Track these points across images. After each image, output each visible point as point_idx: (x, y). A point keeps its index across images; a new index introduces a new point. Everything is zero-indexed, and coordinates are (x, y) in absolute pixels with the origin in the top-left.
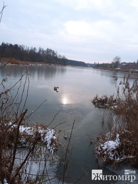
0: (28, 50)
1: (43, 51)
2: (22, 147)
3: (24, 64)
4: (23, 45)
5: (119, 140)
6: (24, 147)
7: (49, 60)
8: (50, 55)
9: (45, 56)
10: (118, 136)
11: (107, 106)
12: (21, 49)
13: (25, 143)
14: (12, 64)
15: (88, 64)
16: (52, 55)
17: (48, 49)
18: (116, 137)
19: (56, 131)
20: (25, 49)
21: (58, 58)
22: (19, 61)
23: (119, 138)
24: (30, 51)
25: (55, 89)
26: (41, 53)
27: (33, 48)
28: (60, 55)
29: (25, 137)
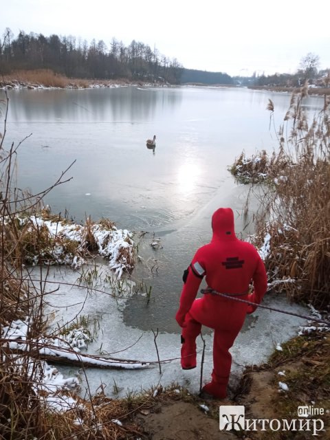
0: (85, 48)
1: (121, 49)
2: (55, 265)
3: (75, 86)
4: (70, 37)
5: (268, 246)
6: (60, 265)
7: (137, 73)
8: (141, 58)
9: (128, 62)
10: (268, 238)
11: (263, 179)
12: (68, 47)
13: (61, 257)
14: (48, 87)
15: (237, 78)
16: (146, 57)
17: (134, 42)
18: (263, 242)
19: (134, 233)
20: (76, 47)
21: (160, 67)
22: (64, 80)
23: (269, 243)
24: (90, 51)
25: (151, 145)
26: (118, 54)
27: (97, 43)
28: (165, 59)
29: (63, 246)
